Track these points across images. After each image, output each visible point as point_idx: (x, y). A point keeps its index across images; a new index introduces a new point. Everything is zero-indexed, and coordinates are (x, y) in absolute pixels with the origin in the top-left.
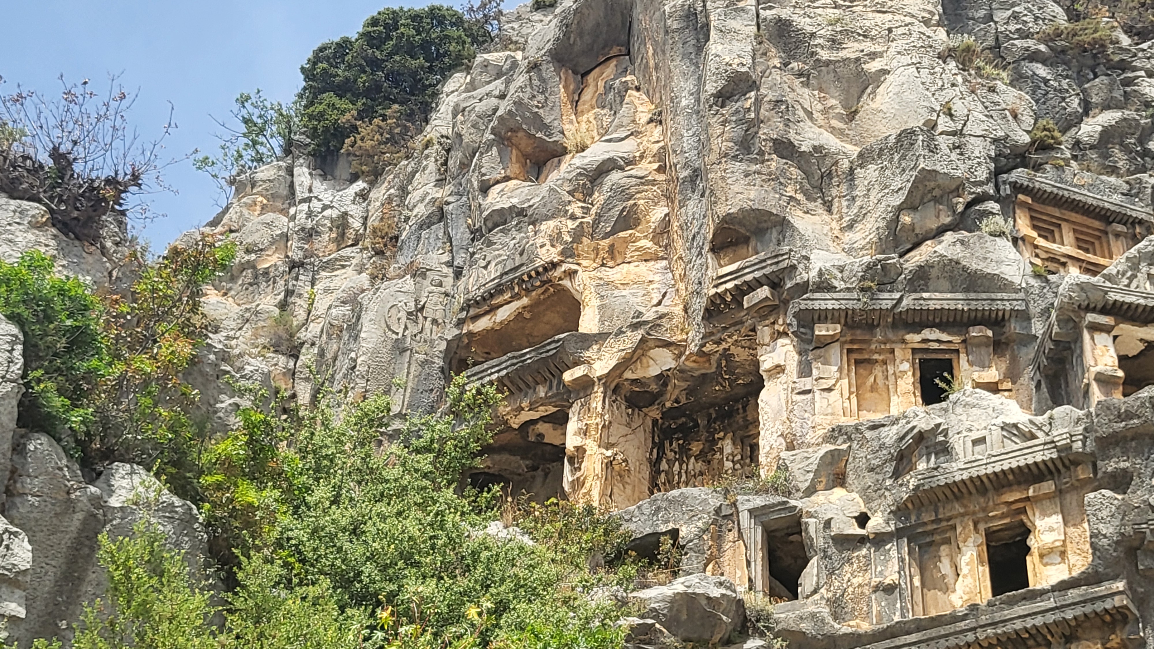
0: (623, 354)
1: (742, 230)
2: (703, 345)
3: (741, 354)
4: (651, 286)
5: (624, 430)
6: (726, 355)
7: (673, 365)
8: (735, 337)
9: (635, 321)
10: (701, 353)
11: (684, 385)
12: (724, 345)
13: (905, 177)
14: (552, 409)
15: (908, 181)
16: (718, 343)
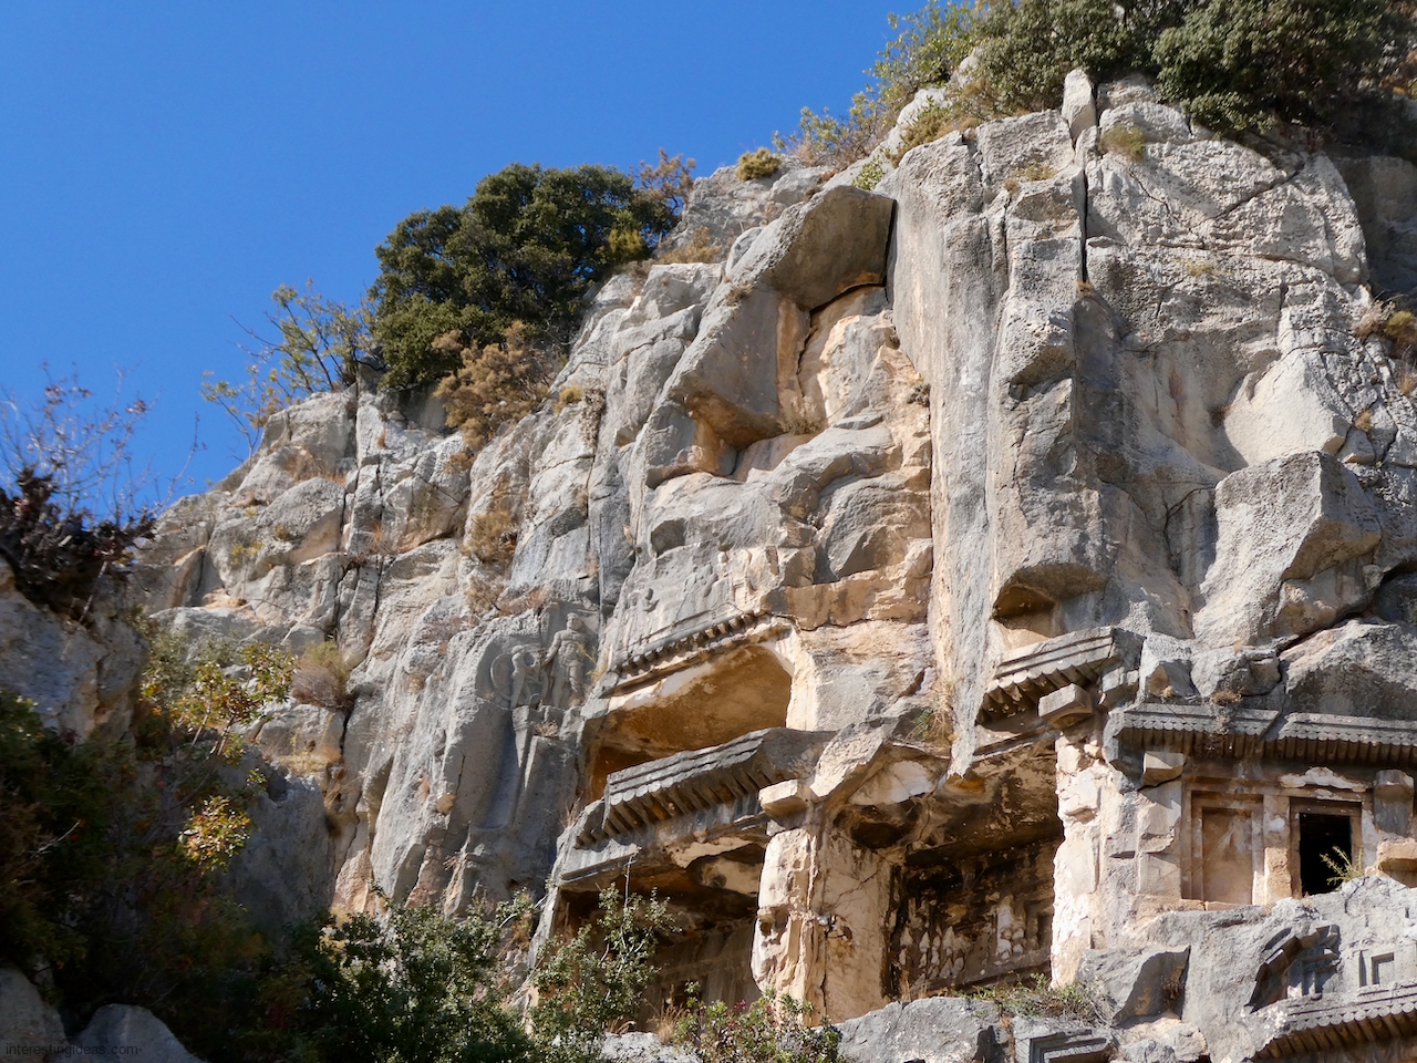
0: (853, 767)
1: (1042, 593)
2: (975, 765)
3: (1031, 781)
4: (901, 663)
5: (849, 883)
6: (1010, 781)
7: (927, 788)
8: (1024, 756)
9: (874, 717)
10: (971, 775)
11: (943, 819)
12: (1006, 767)
13: (1293, 530)
14: (738, 843)
15: (1297, 536)
16: (997, 762)
